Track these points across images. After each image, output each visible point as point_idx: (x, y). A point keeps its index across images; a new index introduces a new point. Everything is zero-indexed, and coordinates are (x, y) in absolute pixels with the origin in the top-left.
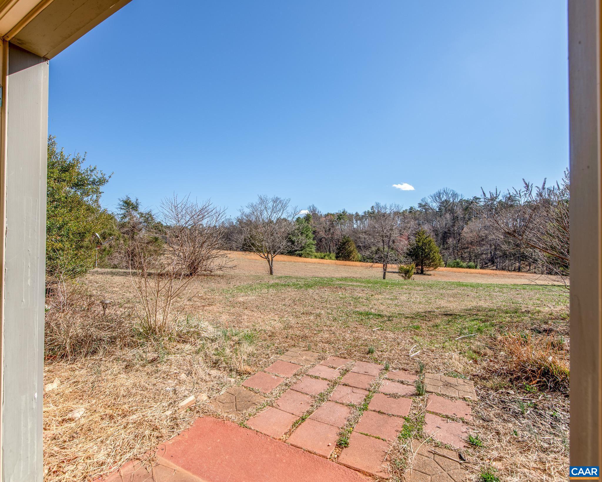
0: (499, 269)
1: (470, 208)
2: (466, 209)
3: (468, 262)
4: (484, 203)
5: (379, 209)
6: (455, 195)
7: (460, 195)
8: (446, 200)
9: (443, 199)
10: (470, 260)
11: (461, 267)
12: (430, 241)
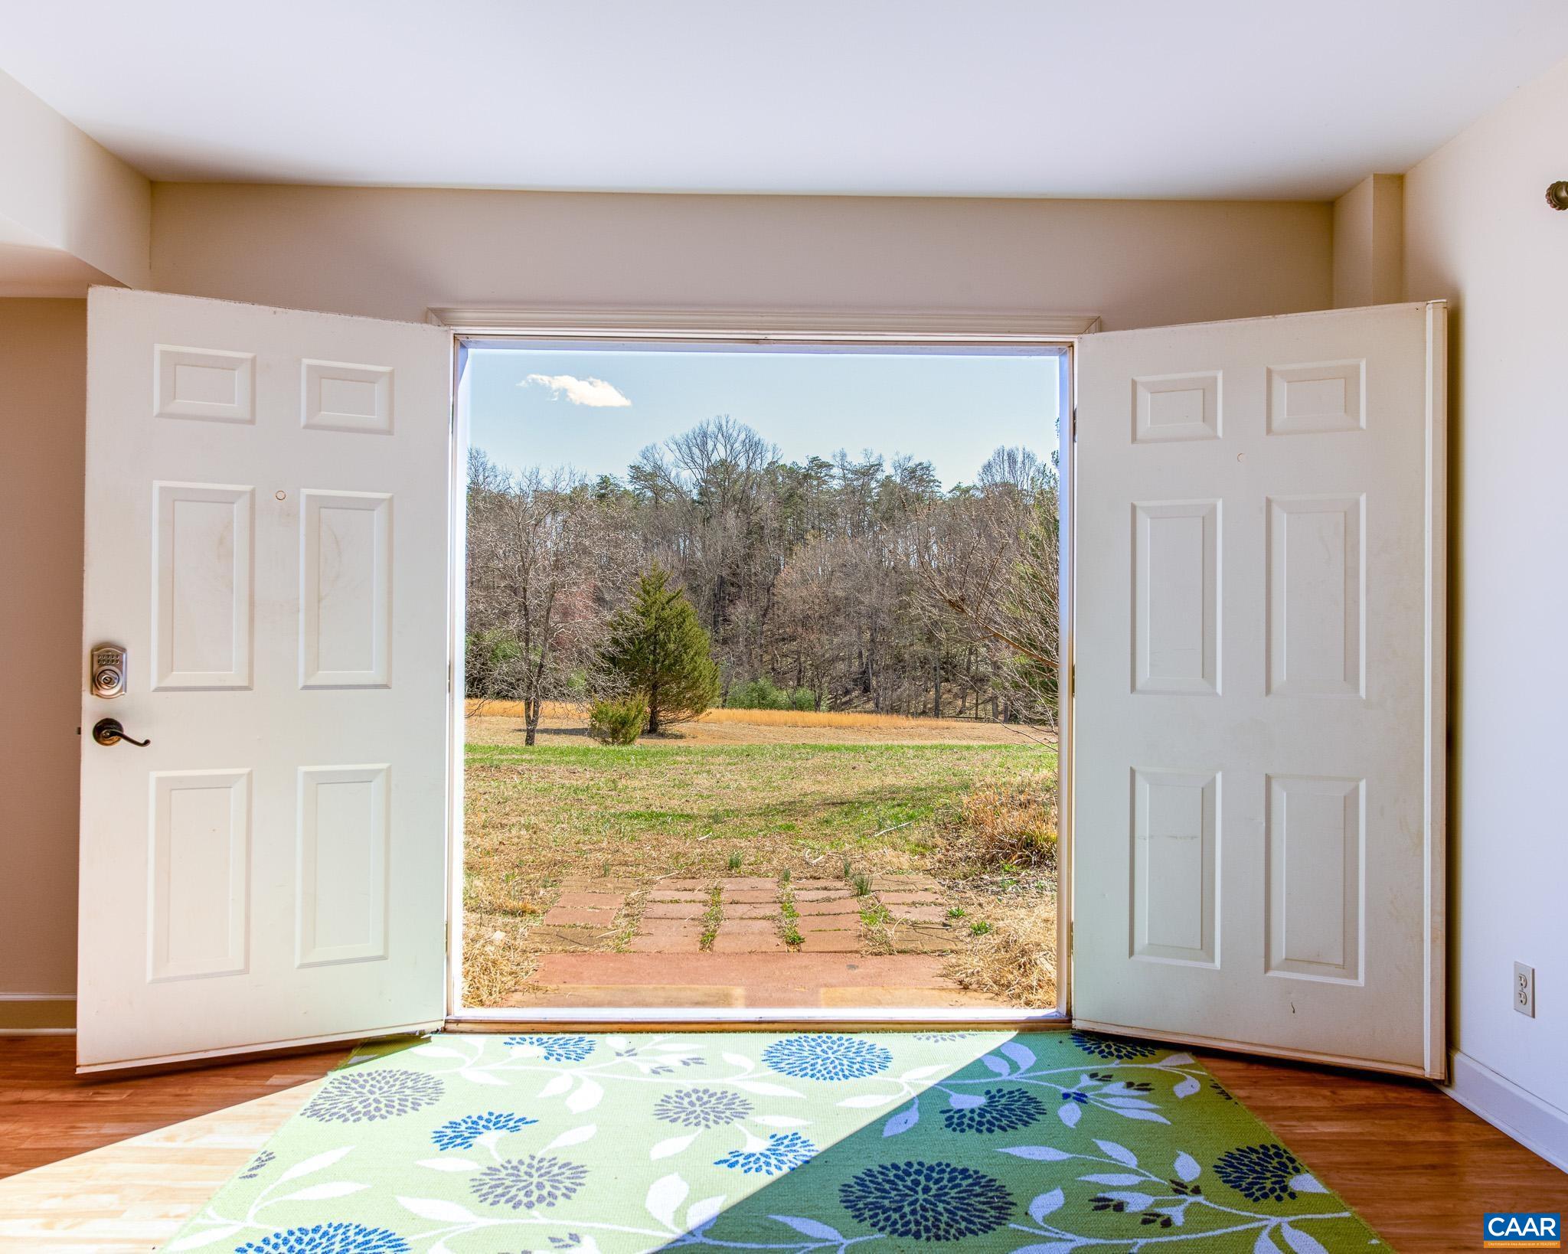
0: (882, 709)
1: (801, 497)
2: (789, 499)
3: (795, 689)
4: (842, 483)
5: (481, 478)
6: (753, 446)
7: (770, 448)
8: (723, 462)
9: (715, 458)
10: (799, 680)
11: (774, 705)
12: (683, 611)
